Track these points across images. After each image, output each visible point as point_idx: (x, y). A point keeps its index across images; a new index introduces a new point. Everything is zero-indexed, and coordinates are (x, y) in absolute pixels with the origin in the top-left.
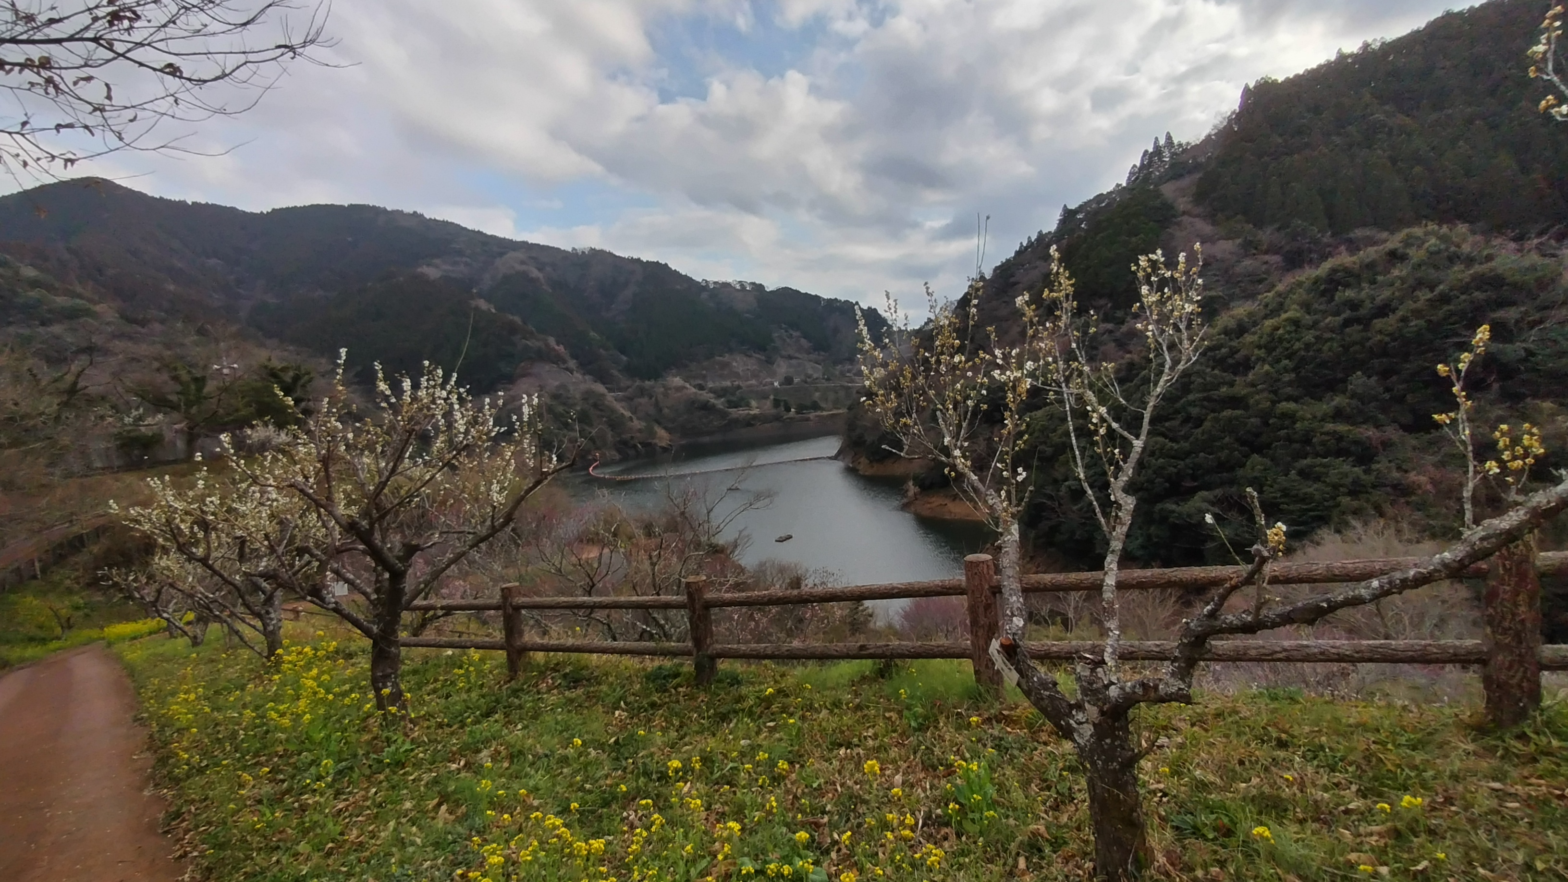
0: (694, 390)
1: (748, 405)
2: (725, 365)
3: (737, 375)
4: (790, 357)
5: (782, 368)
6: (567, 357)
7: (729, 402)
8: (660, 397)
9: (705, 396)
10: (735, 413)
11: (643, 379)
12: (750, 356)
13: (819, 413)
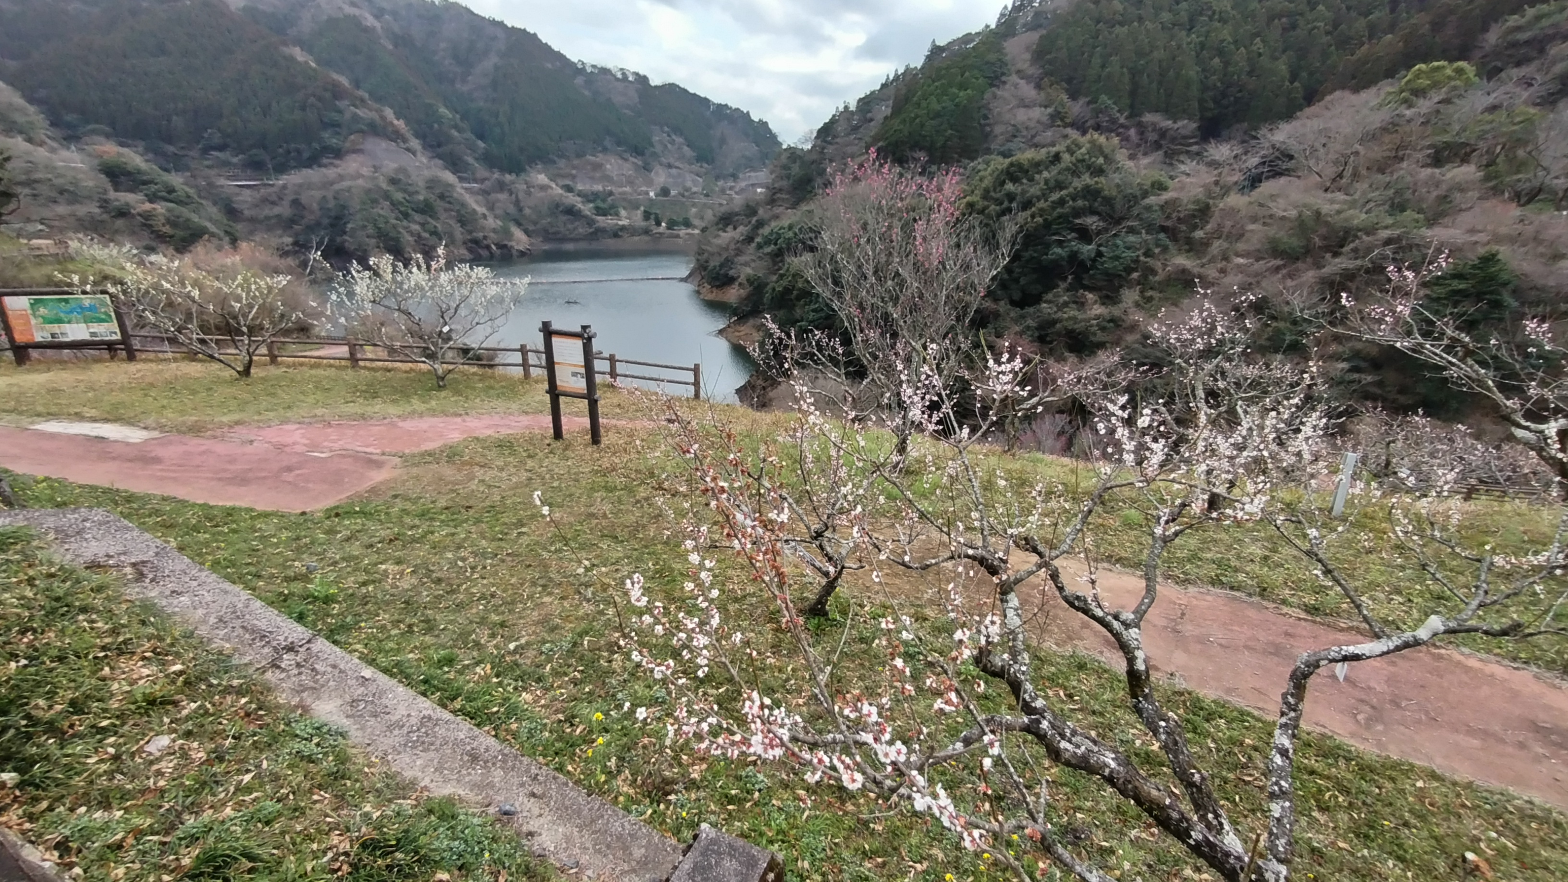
0: (560, 191)
1: (617, 214)
2: (598, 167)
3: (608, 179)
4: (670, 166)
5: (660, 177)
6: (409, 135)
7: (597, 208)
8: (521, 196)
9: (572, 199)
10: (603, 221)
11: (502, 170)
12: (626, 160)
13: (690, 231)
